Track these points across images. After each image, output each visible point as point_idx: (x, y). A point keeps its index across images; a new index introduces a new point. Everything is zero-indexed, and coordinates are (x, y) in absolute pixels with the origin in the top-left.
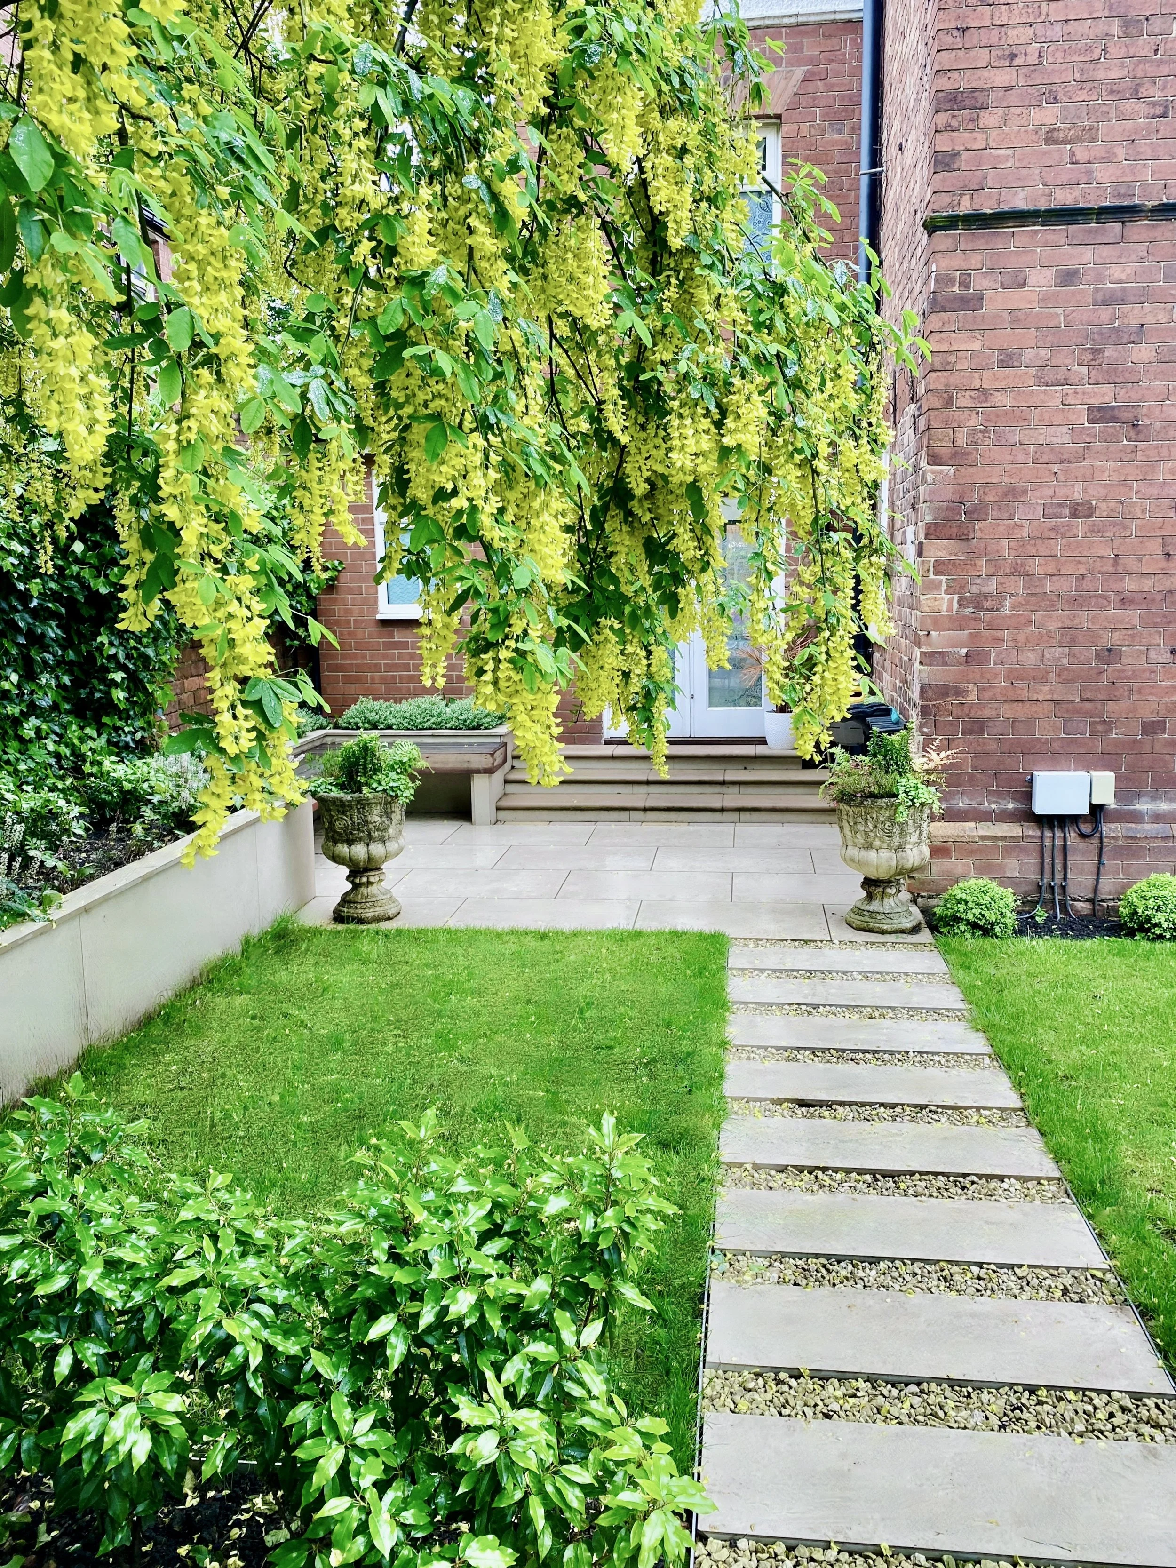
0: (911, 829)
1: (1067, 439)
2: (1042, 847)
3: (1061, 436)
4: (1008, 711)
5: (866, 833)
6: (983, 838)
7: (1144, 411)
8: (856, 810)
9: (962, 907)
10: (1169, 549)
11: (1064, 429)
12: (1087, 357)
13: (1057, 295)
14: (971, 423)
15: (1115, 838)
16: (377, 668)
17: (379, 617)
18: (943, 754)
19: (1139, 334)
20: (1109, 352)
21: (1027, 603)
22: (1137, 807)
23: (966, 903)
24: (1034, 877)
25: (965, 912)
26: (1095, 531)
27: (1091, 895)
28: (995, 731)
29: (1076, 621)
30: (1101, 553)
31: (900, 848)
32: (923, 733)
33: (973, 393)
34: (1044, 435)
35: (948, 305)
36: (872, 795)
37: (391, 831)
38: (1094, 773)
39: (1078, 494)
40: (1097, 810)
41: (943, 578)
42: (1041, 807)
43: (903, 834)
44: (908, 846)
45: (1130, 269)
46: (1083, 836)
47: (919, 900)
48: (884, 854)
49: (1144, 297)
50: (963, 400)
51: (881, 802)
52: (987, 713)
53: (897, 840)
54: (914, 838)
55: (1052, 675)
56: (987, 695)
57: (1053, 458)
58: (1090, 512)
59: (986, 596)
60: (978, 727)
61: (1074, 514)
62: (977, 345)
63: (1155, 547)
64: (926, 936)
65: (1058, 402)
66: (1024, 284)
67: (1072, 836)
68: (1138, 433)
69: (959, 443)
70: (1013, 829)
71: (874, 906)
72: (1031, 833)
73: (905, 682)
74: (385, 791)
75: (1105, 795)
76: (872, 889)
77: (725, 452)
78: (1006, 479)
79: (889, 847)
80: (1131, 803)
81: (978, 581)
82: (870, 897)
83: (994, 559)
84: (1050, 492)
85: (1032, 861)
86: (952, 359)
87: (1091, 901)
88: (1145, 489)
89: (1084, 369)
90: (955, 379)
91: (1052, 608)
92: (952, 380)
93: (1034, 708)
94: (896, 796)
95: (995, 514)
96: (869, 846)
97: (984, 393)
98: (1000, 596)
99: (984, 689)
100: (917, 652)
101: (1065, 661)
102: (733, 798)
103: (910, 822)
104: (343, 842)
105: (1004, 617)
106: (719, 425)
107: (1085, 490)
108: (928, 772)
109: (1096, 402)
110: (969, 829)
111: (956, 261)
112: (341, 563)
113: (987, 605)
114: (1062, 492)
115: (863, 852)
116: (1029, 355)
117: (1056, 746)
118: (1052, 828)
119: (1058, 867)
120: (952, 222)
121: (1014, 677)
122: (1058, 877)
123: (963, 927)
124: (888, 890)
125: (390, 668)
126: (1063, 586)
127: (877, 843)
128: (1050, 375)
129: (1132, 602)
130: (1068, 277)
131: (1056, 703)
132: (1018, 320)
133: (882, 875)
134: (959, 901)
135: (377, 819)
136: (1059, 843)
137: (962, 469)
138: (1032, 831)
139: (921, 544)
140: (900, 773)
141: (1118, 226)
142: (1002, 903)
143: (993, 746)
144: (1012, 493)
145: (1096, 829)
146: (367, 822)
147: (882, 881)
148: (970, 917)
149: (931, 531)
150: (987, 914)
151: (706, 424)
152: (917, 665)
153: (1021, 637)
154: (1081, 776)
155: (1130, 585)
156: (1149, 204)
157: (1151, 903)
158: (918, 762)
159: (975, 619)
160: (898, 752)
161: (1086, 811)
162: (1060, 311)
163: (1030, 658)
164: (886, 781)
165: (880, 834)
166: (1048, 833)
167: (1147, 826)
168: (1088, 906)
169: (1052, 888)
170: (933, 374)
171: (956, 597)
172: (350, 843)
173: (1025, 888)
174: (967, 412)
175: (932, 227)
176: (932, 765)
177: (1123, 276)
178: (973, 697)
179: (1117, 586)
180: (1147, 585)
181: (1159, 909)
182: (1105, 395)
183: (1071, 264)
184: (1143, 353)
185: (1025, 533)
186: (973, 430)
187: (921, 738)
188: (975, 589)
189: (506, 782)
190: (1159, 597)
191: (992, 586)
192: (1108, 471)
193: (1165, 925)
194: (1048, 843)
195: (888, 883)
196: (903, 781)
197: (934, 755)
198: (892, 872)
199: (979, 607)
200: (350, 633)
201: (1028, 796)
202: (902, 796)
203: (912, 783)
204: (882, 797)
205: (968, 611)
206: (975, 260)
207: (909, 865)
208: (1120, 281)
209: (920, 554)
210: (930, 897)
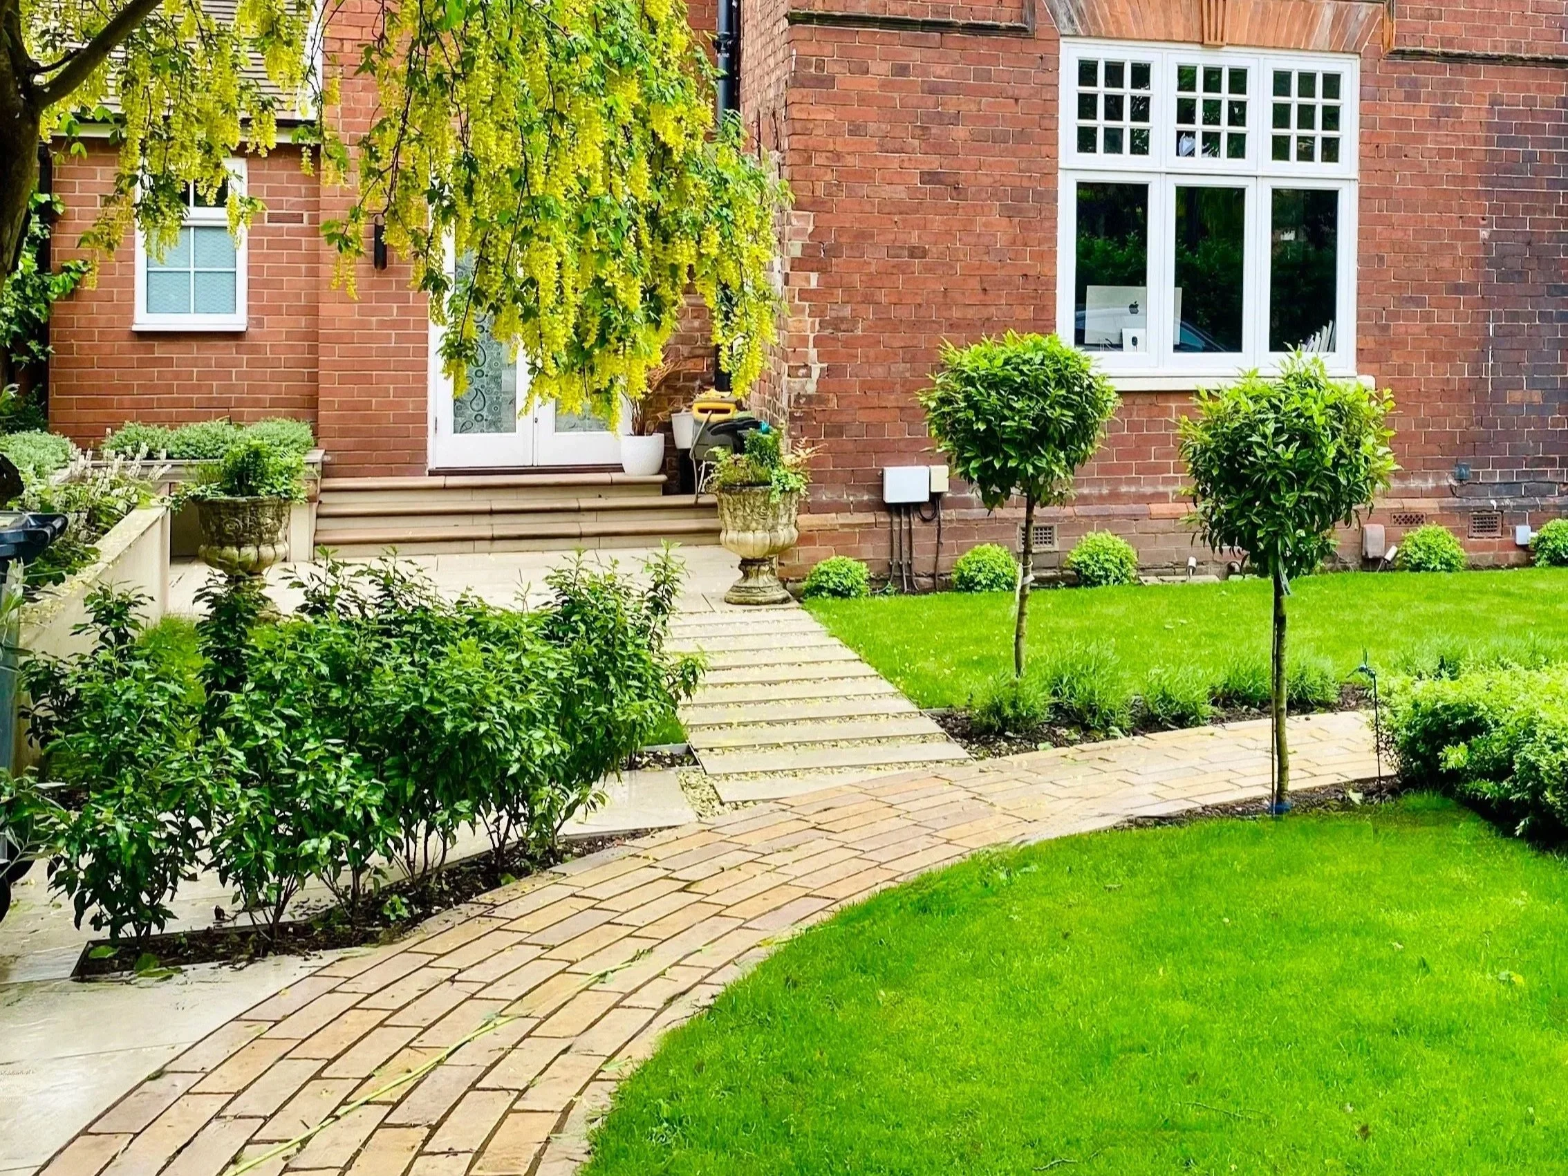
0: (782, 512)
1: (903, 195)
2: (891, 531)
3: (900, 193)
4: (862, 416)
5: (744, 517)
6: (843, 526)
7: (962, 177)
8: (736, 497)
9: (824, 578)
10: (986, 285)
11: (902, 188)
12: (918, 132)
13: (890, 81)
14: (826, 178)
15: (951, 521)
16: (127, 390)
17: (135, 328)
18: (808, 450)
19: (956, 119)
20: (935, 130)
21: (876, 326)
22: (968, 495)
23: (828, 574)
24: (886, 557)
25: (827, 582)
26: (929, 269)
27: (932, 571)
28: (853, 433)
29: (915, 342)
30: (933, 287)
31: (773, 528)
32: (791, 437)
33: (829, 154)
34: (887, 191)
35: (806, 83)
36: (750, 484)
37: (280, 534)
38: (933, 467)
39: (914, 239)
40: (935, 497)
41: (807, 304)
42: (890, 498)
43: (776, 516)
44: (780, 527)
45: (948, 68)
46: (924, 520)
47: (788, 585)
48: (760, 534)
49: (958, 89)
50: (820, 159)
51: (757, 489)
52: (844, 418)
53: (770, 521)
54: (784, 520)
55: (898, 386)
56: (844, 402)
57: (893, 210)
58: (924, 253)
59: (843, 319)
60: (836, 430)
61: (912, 256)
62: (830, 116)
63: (974, 283)
64: (795, 604)
65: (896, 166)
66: (867, 72)
67: (916, 520)
68: (959, 194)
69: (817, 194)
70: (870, 518)
71: (751, 583)
72: (882, 520)
73: (774, 395)
74: (278, 493)
75: (941, 485)
76: (749, 568)
77: (700, 255)
78: (856, 225)
79: (764, 528)
80: (963, 492)
81: (835, 307)
82: (746, 576)
83: (849, 289)
84: (892, 237)
85: (884, 544)
86: (811, 126)
87: (932, 576)
88: (967, 239)
89: (916, 142)
90: (812, 142)
91: (895, 330)
92: (810, 142)
93: (883, 413)
94: (770, 484)
95: (849, 253)
96: (746, 528)
97: (838, 156)
98: (854, 320)
99: (843, 397)
100: (785, 366)
101: (908, 375)
102: (589, 525)
103: (781, 506)
104: (231, 545)
105: (858, 337)
106: (698, 243)
107: (919, 237)
108: (796, 465)
109: (926, 168)
110: (831, 519)
111: (812, 49)
112: (85, 263)
113: (843, 327)
114: (901, 237)
115: (742, 535)
116: (872, 127)
117: (902, 445)
118: (899, 515)
119: (905, 548)
120: (808, 18)
121: (866, 387)
122: (905, 556)
123: (824, 594)
124: (763, 568)
125: (145, 389)
126: (904, 313)
127: (754, 525)
128: (890, 144)
129: (958, 326)
130: (902, 70)
131: (902, 409)
132: (864, 100)
133: (758, 555)
134: (822, 574)
135: (269, 521)
136: (905, 527)
137: (821, 215)
138: (883, 518)
139: (787, 274)
140: (773, 467)
141: (937, 35)
142: (856, 574)
143: (851, 446)
144: (862, 236)
145: (935, 514)
146: (259, 524)
147: (758, 560)
148: (831, 585)
149: (796, 264)
150: (844, 582)
151: (693, 243)
152: (785, 378)
153: (872, 353)
154: (923, 469)
155: (956, 313)
156: (962, 22)
157: (974, 566)
158: (788, 459)
159: (833, 339)
160: (771, 448)
161: (926, 498)
162: (896, 95)
163: (879, 371)
164: (761, 472)
165: (756, 517)
166: (896, 520)
167: (975, 511)
168: (930, 580)
169: (900, 566)
170: (795, 137)
171: (817, 320)
172: (239, 545)
173: (878, 568)
174: (823, 169)
175: (793, 19)
176: (799, 460)
177: (943, 74)
178: (833, 404)
179: (946, 314)
180: (970, 313)
181: (980, 571)
182: (933, 163)
183: (902, 61)
184: (960, 132)
185: (873, 269)
186: (828, 184)
187: (790, 441)
188: (834, 314)
189: (319, 516)
190: (979, 323)
191: (847, 311)
192: (937, 222)
193: (984, 582)
194: (896, 528)
195: (762, 561)
196: (776, 472)
197: (801, 452)
198: (766, 550)
199: (837, 329)
200: (91, 347)
201: (880, 488)
202: (775, 483)
203: (783, 472)
204: (758, 485)
205: (827, 332)
206: (828, 49)
207: (780, 543)
208: (941, 77)
209: (786, 283)
210: (798, 581)
